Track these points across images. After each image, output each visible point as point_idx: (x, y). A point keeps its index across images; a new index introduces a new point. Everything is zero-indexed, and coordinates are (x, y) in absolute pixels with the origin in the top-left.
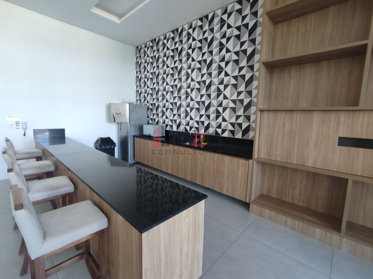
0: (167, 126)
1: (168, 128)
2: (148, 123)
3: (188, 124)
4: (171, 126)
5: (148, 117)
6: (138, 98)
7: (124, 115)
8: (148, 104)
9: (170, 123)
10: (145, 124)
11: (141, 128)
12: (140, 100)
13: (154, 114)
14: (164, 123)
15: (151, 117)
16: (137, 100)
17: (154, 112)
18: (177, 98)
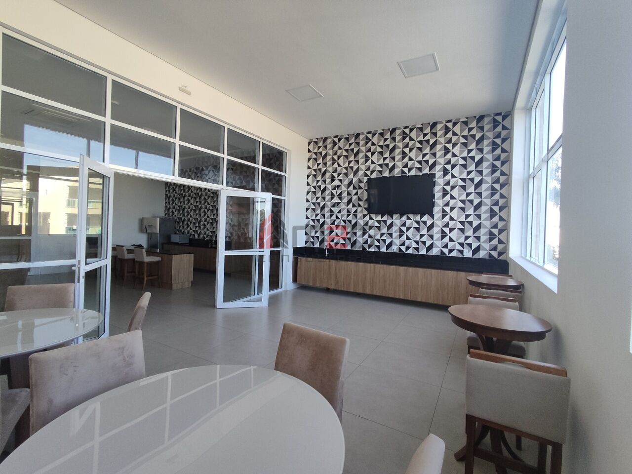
0: (191, 235)
1: (191, 237)
2: (175, 233)
3: (205, 234)
4: (194, 235)
5: (175, 228)
6: (166, 212)
7: (155, 227)
8: (175, 218)
9: (193, 233)
10: (173, 234)
11: (169, 237)
12: (169, 214)
13: (180, 226)
14: (188, 233)
15: (178, 228)
16: (166, 214)
17: (181, 224)
18: (198, 215)
